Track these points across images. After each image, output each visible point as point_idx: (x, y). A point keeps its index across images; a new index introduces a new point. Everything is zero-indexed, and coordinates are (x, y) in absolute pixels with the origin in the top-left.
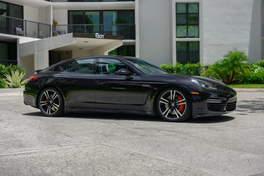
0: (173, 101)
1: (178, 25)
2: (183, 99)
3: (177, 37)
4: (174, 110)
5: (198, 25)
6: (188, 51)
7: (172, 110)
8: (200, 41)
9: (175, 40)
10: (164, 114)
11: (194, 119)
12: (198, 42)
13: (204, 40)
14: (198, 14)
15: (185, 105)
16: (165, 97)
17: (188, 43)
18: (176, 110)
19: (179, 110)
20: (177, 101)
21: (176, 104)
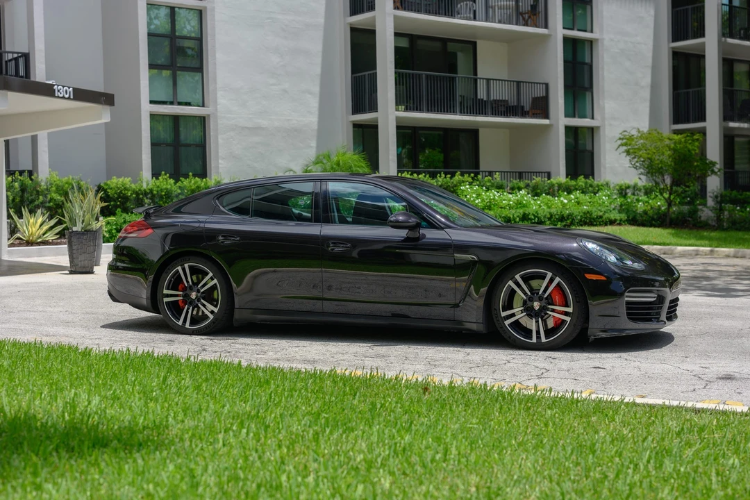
1: (152, 66)
3: (151, 102)
5: (199, 69)
6: (176, 144)
8: (209, 115)
9: (147, 108)
12: (203, 120)
13: (219, 114)
14: (200, 40)
17: (176, 119)
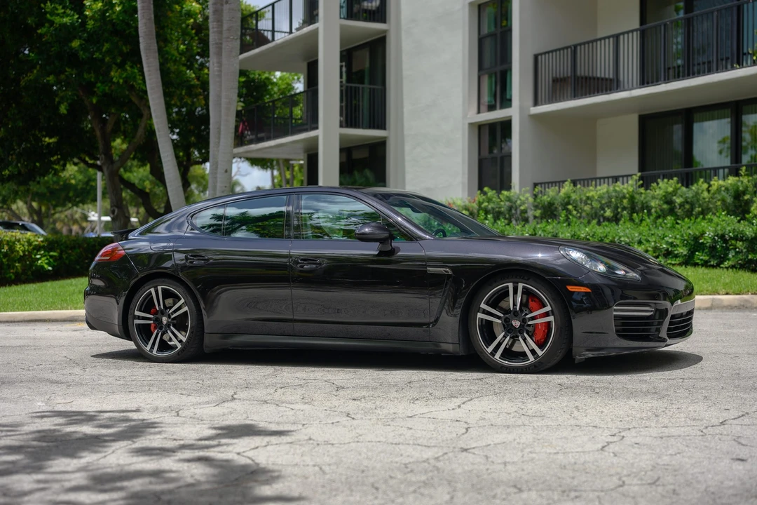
0: (516, 314)
2: (544, 306)
4: (520, 338)
7: (515, 339)
10: (490, 349)
11: (576, 362)
15: (549, 323)
16: (494, 303)
18: (525, 340)
19: (534, 339)
20: (526, 314)
21: (524, 321)
